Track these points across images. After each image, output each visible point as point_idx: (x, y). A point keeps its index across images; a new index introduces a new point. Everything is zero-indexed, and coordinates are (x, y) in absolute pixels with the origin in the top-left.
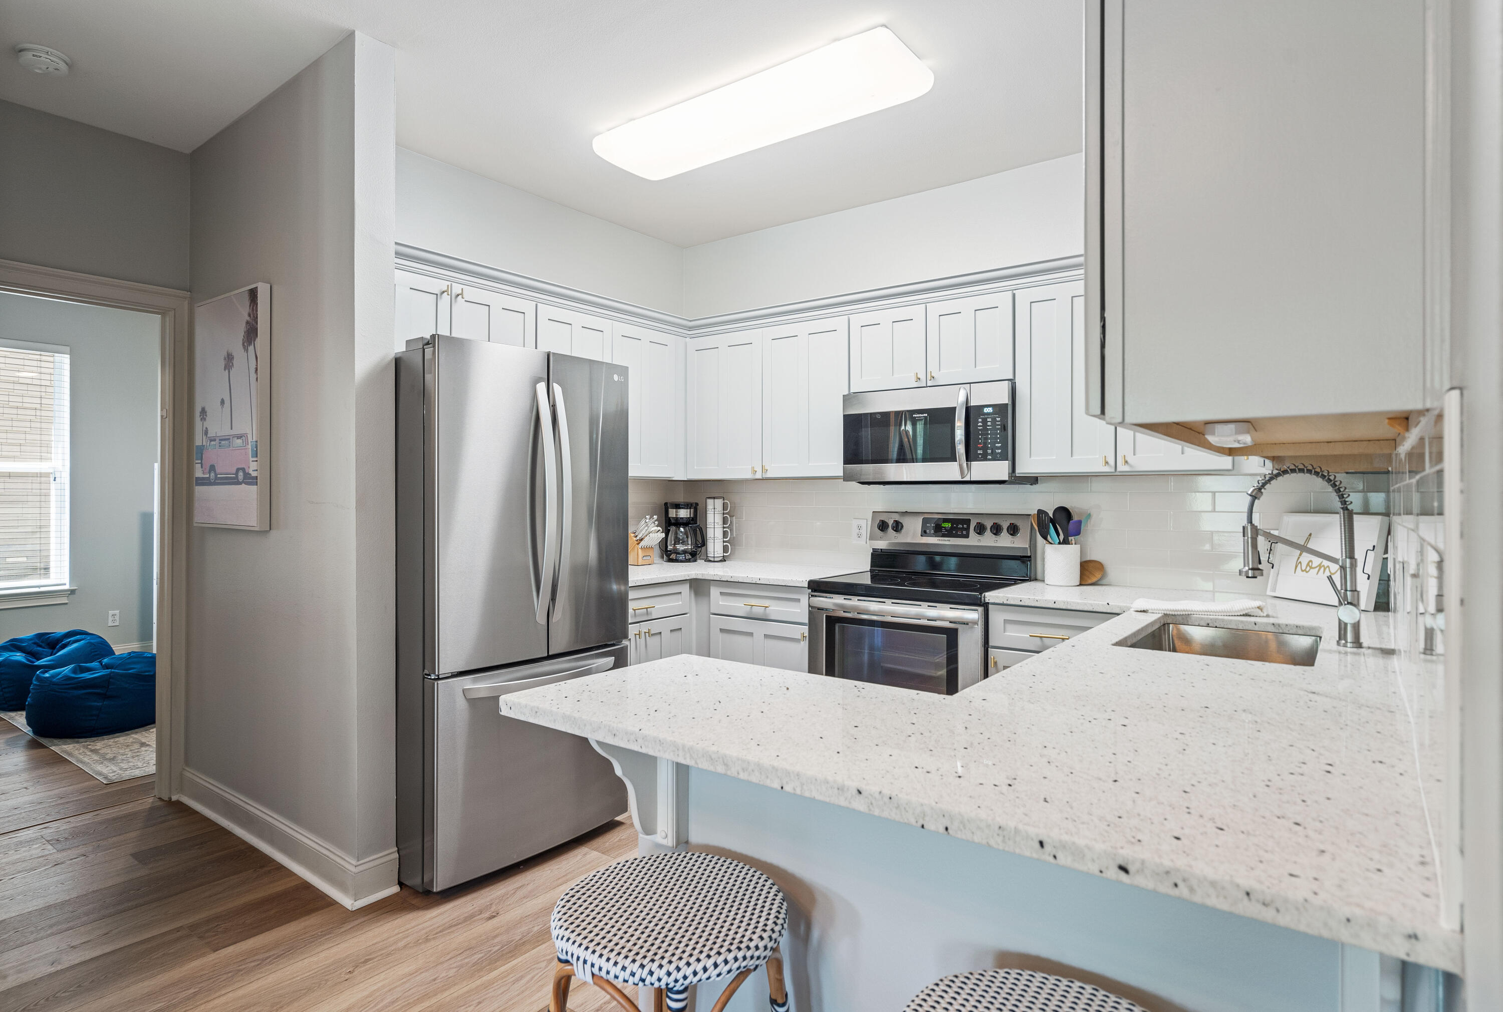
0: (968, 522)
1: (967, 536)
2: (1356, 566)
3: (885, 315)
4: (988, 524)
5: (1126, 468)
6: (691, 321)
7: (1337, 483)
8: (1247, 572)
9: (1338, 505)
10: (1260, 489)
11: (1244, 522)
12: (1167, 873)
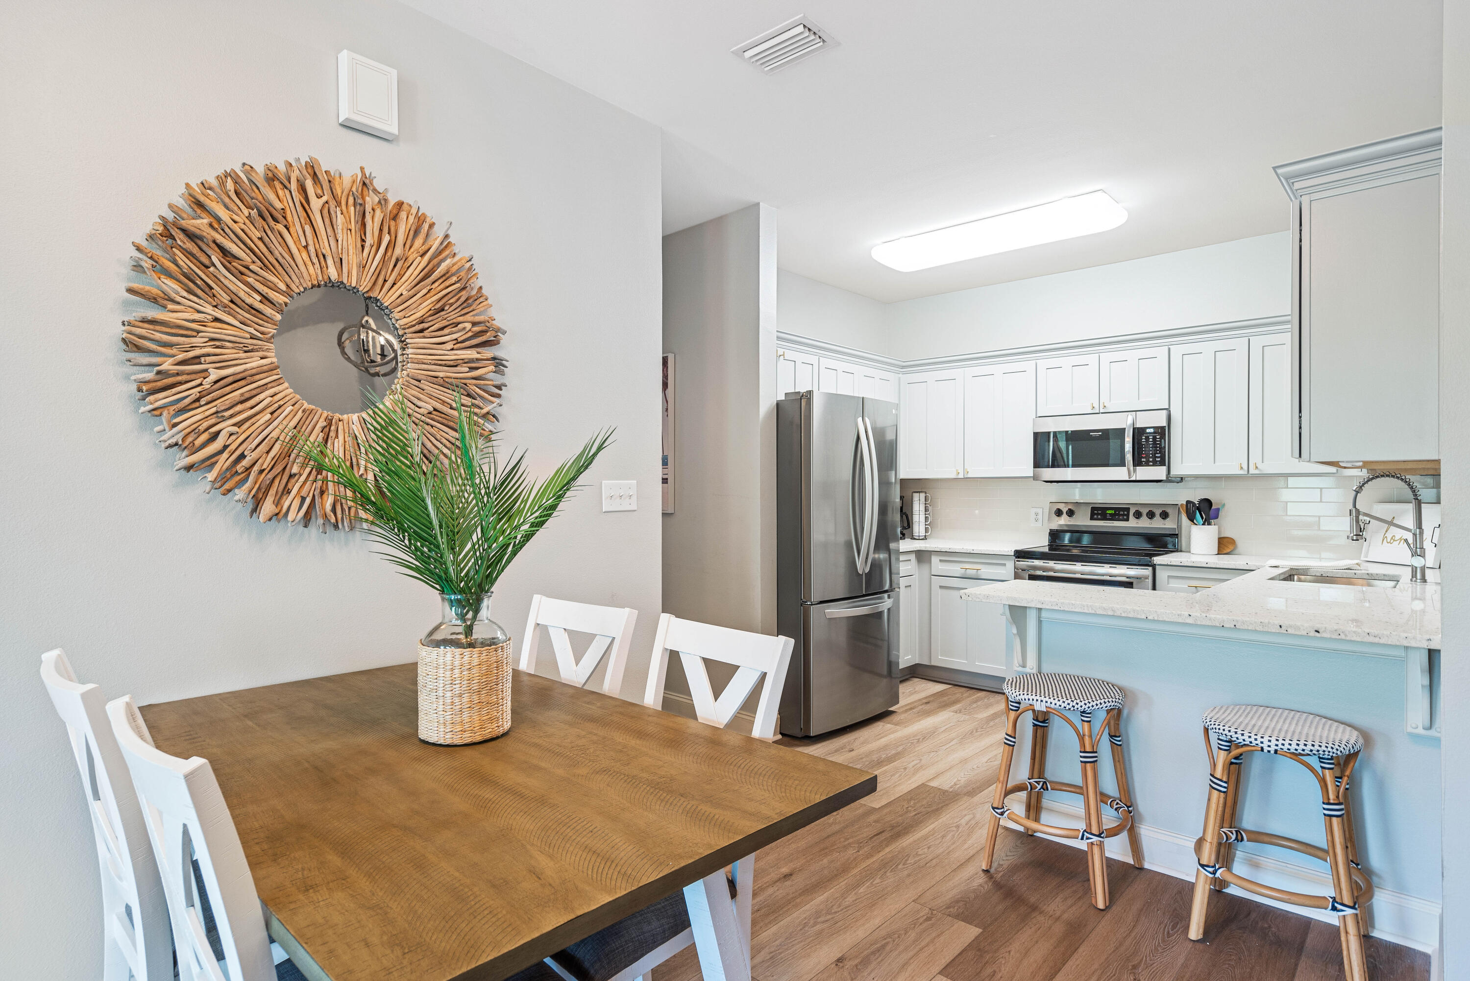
0: (1128, 510)
1: (1127, 520)
2: (1423, 533)
3: (1067, 361)
4: (1145, 511)
5: (1257, 472)
6: (904, 362)
7: (1411, 484)
8: (1352, 537)
9: (1410, 495)
10: (1361, 487)
11: (1351, 507)
12: (1336, 630)
